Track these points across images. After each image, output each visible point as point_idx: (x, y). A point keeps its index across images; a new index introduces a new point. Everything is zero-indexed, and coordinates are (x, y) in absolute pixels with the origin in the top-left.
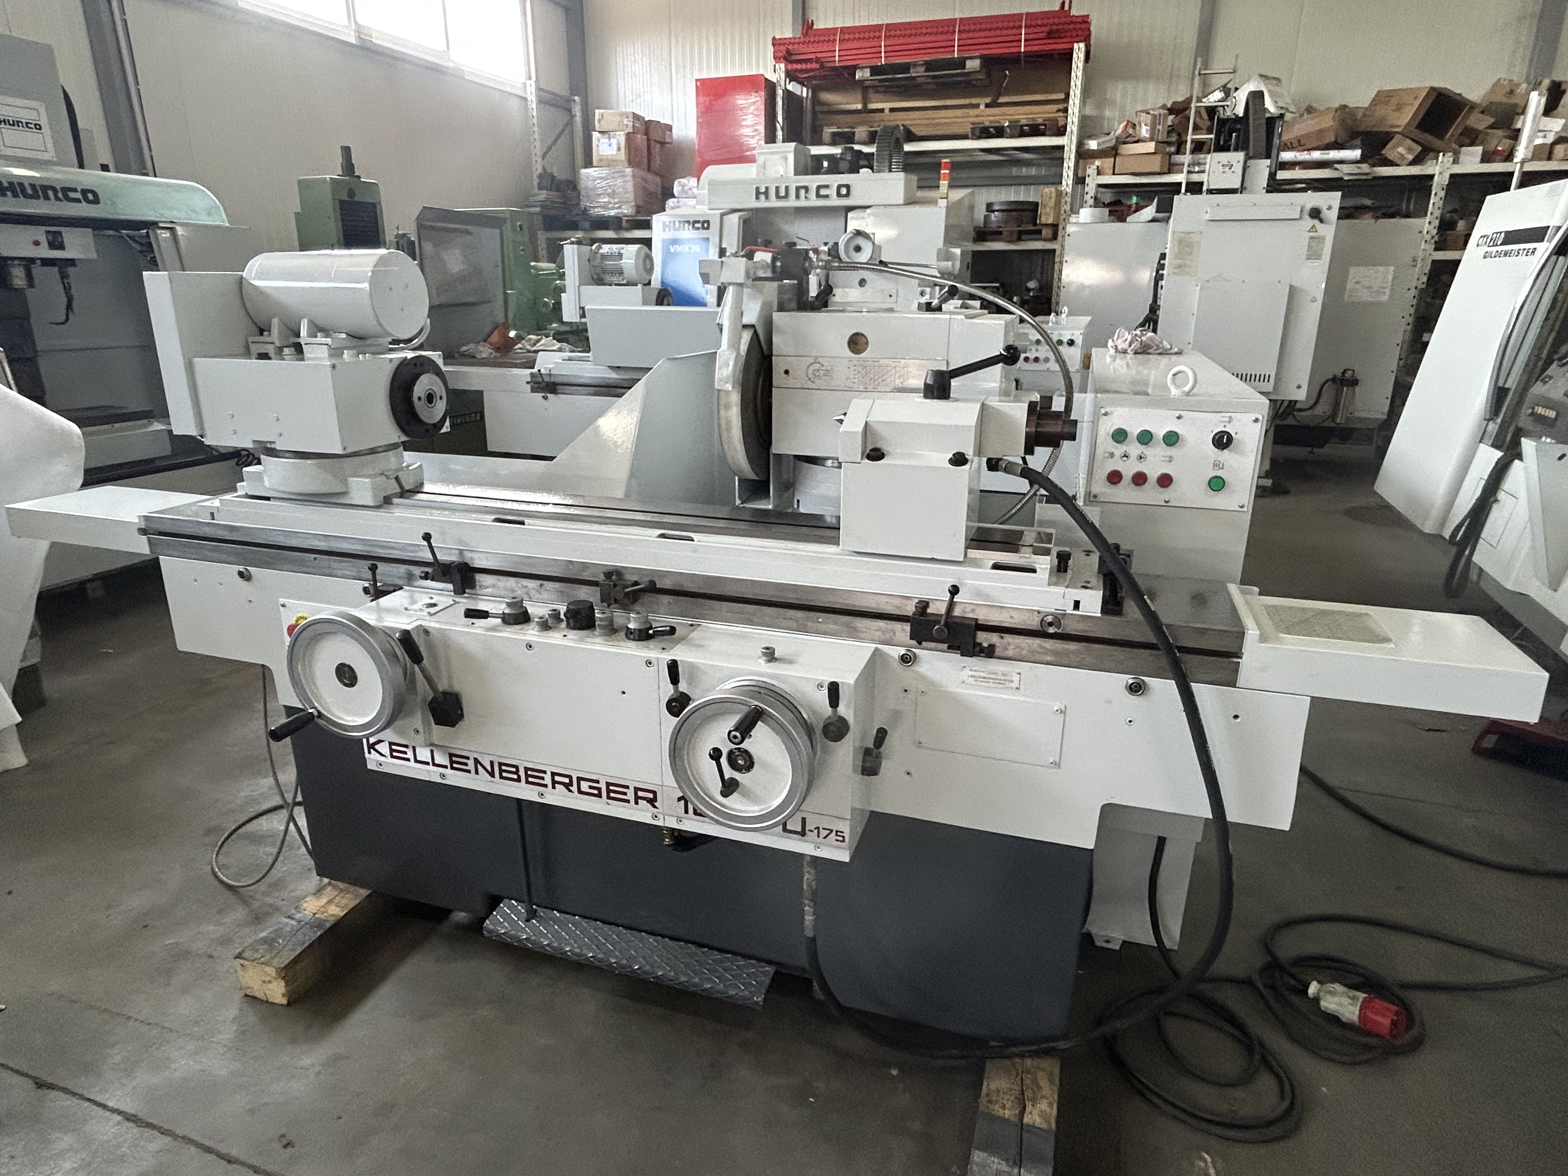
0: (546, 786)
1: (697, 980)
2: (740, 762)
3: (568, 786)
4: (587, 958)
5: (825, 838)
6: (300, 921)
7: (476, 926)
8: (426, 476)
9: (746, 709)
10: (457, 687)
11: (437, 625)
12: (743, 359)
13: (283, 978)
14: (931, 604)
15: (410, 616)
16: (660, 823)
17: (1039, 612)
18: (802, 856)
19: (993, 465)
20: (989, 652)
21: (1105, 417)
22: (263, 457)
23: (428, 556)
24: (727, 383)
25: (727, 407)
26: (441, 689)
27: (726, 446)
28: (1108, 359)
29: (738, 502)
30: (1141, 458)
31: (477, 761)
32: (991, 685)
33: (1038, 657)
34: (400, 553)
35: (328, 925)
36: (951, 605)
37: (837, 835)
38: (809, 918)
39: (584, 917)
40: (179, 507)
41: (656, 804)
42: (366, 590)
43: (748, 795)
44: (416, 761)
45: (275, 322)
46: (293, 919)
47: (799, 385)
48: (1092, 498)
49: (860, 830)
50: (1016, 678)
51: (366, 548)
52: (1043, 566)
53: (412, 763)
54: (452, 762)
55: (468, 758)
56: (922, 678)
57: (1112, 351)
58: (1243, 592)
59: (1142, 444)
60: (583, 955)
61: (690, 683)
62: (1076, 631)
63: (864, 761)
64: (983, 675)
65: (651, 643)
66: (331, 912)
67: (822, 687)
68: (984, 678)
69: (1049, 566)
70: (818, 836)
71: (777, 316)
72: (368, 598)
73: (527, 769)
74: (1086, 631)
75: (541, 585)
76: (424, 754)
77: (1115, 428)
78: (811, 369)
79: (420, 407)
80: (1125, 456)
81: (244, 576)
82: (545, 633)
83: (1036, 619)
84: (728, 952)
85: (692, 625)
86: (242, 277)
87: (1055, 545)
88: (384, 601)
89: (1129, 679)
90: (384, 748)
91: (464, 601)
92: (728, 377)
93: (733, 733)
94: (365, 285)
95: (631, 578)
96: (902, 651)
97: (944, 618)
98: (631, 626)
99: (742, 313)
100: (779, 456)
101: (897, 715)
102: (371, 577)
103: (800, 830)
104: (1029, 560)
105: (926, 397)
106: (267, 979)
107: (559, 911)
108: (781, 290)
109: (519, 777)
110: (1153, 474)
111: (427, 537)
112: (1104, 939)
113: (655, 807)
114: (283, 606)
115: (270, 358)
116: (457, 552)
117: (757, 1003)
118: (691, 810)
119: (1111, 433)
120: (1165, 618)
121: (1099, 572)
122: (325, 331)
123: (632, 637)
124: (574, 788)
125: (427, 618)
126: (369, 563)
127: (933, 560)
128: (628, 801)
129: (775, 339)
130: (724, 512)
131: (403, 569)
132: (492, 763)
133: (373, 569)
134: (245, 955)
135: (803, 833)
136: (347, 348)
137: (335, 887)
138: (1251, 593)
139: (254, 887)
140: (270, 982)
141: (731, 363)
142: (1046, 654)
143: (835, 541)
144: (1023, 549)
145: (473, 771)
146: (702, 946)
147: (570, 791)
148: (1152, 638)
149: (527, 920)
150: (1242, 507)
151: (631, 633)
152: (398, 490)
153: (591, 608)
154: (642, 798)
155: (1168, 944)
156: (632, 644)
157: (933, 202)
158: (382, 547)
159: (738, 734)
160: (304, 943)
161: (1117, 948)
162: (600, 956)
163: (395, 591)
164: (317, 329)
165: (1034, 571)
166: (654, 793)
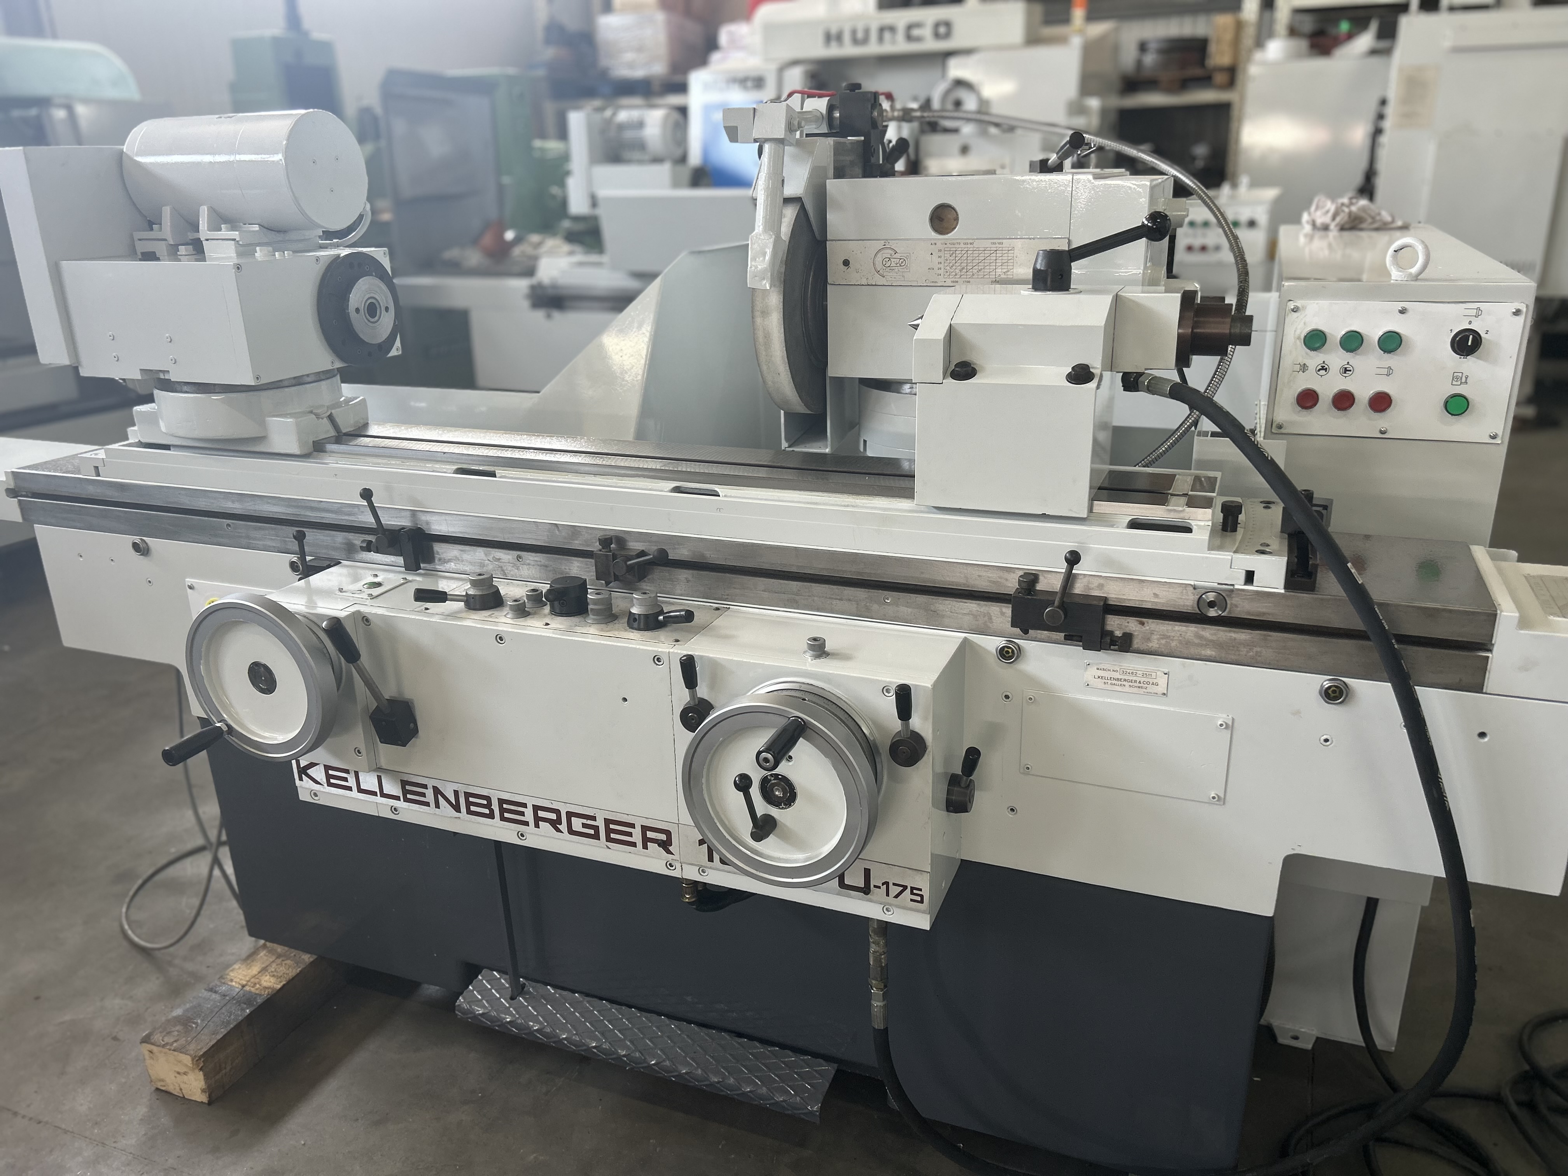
0: (526, 824)
1: (732, 1081)
2: (777, 793)
3: (555, 824)
4: (589, 1049)
5: (897, 896)
6: (224, 996)
7: (448, 1005)
8: (371, 415)
9: (782, 722)
10: (409, 693)
11: (380, 611)
12: (785, 247)
13: (201, 1069)
14: (1041, 578)
15: (346, 599)
16: (676, 874)
17: (1195, 587)
18: (867, 920)
19: (1131, 382)
20: (1124, 644)
21: (1295, 315)
22: (156, 392)
23: (368, 519)
24: (764, 279)
25: (765, 313)
26: (387, 696)
27: (764, 368)
28: (1302, 240)
29: (784, 445)
30: (1346, 370)
31: (437, 791)
32: (1127, 689)
33: (1193, 651)
34: (333, 516)
35: (260, 1001)
36: (1069, 578)
37: (912, 893)
38: (877, 1004)
39: (587, 995)
40: (58, 460)
41: (670, 848)
42: (293, 566)
43: (788, 838)
44: (360, 790)
45: (167, 211)
46: (216, 992)
47: (864, 282)
48: (1275, 429)
49: (945, 885)
50: (1162, 681)
51: (290, 511)
52: (1202, 523)
53: (355, 793)
54: (405, 792)
55: (425, 786)
56: (1032, 681)
57: (1308, 228)
58: (1493, 558)
59: (1348, 350)
60: (584, 1044)
61: (713, 686)
62: (1248, 613)
63: (949, 792)
64: (1117, 675)
65: (662, 634)
66: (265, 984)
67: (888, 691)
68: (1118, 680)
69: (1210, 523)
70: (888, 895)
71: (833, 186)
72: (295, 576)
73: (501, 802)
74: (1264, 614)
75: (519, 557)
76: (369, 781)
77: (1309, 329)
78: (879, 259)
79: (359, 322)
80: (1323, 368)
81: (141, 549)
82: (522, 622)
83: (1191, 597)
84: (773, 1044)
85: (717, 609)
86: (122, 152)
87: (1219, 494)
88: (316, 579)
89: (1324, 681)
90: (318, 773)
91: (418, 578)
92: (764, 271)
93: (764, 755)
94: (278, 157)
95: (636, 546)
96: (1001, 642)
97: (1059, 595)
98: (635, 610)
99: (783, 181)
100: (840, 382)
101: (994, 732)
102: (296, 548)
103: (861, 884)
104: (1182, 515)
105: (1036, 288)
106: (182, 1069)
107: (553, 986)
108: (838, 150)
109: (492, 811)
110: (1363, 392)
111: (367, 494)
112: (1291, 1034)
113: (669, 852)
114: (191, 587)
115: (158, 259)
116: (408, 514)
117: (811, 1113)
118: (716, 857)
119: (1302, 337)
120: (1377, 594)
121: (1282, 531)
122: (232, 222)
123: (636, 625)
124: (563, 827)
125: (368, 602)
126: (293, 530)
127: (1044, 517)
128: (634, 845)
129: (831, 217)
130: (764, 456)
131: (340, 537)
132: (456, 793)
133: (300, 537)
134: (157, 1037)
135: (866, 890)
136: (259, 244)
137: (271, 951)
138: (1505, 559)
139: (172, 949)
140: (185, 1073)
141: (769, 251)
142: (1206, 646)
143: (909, 493)
144: (1174, 500)
145: (433, 804)
146: (740, 1035)
147: (558, 830)
148: (1357, 623)
149: (512, 998)
150: (1494, 437)
151: (635, 620)
152: (332, 433)
153: (582, 586)
154: (653, 841)
155: (1380, 1043)
156: (635, 635)
157: (1062, 40)
158: (312, 509)
159: (769, 756)
160: (228, 1023)
161: (1309, 1047)
162: (606, 1046)
163: (329, 566)
164: (221, 219)
165: (1188, 530)
166: (668, 833)
